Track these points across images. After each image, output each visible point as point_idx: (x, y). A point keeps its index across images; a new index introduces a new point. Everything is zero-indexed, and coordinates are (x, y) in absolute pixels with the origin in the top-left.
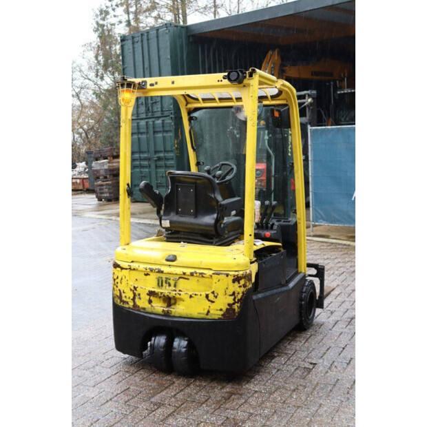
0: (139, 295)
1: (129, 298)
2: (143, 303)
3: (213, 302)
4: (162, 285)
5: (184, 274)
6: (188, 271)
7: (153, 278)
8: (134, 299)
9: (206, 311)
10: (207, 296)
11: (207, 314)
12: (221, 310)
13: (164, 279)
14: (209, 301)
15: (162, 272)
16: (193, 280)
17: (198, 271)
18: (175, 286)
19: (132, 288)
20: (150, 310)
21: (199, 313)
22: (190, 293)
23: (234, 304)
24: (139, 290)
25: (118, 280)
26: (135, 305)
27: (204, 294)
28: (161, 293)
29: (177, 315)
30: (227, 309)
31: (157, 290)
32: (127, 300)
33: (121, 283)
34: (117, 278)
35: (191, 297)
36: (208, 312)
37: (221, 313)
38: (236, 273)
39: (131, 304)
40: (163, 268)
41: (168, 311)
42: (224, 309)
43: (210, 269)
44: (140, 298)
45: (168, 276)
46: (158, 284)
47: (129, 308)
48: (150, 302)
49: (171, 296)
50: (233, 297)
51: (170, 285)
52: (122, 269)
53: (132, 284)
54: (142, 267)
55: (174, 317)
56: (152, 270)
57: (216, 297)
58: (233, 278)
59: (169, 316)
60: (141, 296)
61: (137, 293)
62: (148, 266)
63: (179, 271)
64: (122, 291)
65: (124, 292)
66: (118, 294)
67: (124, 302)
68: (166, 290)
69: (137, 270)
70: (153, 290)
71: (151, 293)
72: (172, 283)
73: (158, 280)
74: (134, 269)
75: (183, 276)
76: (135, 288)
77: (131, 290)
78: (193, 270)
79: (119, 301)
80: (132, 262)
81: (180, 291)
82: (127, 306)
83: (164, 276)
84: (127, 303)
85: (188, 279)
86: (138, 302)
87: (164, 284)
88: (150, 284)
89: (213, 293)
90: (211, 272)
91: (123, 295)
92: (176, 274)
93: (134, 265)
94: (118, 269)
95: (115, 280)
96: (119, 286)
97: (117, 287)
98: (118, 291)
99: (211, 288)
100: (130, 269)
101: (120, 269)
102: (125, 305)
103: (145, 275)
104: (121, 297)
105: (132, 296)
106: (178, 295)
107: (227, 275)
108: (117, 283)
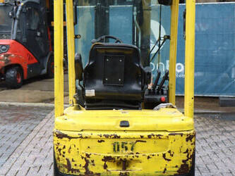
0: (93, 161)
1: (80, 166)
2: (97, 169)
3: (169, 160)
4: (118, 150)
5: (142, 137)
6: (146, 134)
7: (108, 144)
8: (86, 167)
9: (163, 169)
10: (164, 155)
11: (164, 172)
12: (177, 167)
13: (121, 144)
14: (166, 159)
15: (119, 137)
16: (150, 142)
17: (155, 133)
18: (132, 149)
19: (85, 156)
20: (105, 175)
21: (157, 172)
22: (147, 155)
23: (188, 160)
24: (92, 157)
25: (66, 150)
26: (87, 172)
27: (161, 154)
28: (118, 157)
30: (182, 166)
31: (113, 155)
32: (79, 168)
33: (69, 152)
34: (64, 147)
35: (149, 157)
36: (165, 169)
37: (177, 169)
38: (188, 133)
39: (83, 171)
40: (118, 134)
41: (126, 173)
42: (179, 166)
43: (167, 131)
44: (94, 165)
45: (124, 141)
46: (114, 149)
47: (80, 175)
48: (105, 167)
49: (128, 159)
50: (186, 154)
51: (126, 149)
52: (70, 138)
53: (83, 152)
54: (95, 134)
56: (107, 137)
57: (172, 155)
58: (186, 137)
60: (95, 162)
61: (90, 160)
62: (103, 133)
63: (137, 135)
64: (71, 160)
65: (73, 161)
66: (66, 164)
67: (73, 170)
68: (123, 154)
69: (90, 138)
70: (109, 155)
71: (107, 159)
72: (129, 146)
73: (114, 146)
74: (86, 138)
75: (141, 140)
76: (88, 156)
77: (82, 158)
78: (150, 133)
79: (66, 170)
80: (82, 130)
81: (137, 153)
82: (77, 174)
83: (120, 141)
84: (78, 171)
85: (145, 142)
86: (91, 168)
87: (121, 149)
88: (107, 149)
89: (169, 152)
90: (167, 134)
91: (72, 164)
92: (134, 138)
93: (85, 134)
94: (64, 139)
95: (60, 150)
96: (67, 155)
97: (64, 156)
98: (66, 161)
99: (167, 148)
100: (81, 137)
101: (67, 139)
102: (74, 173)
103: (99, 141)
104: (69, 165)
105: (83, 163)
106: (136, 158)
107: (182, 135)
108: (64, 153)
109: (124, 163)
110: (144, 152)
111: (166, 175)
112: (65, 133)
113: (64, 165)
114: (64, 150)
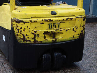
0: (38, 35)
1: (31, 38)
2: (40, 39)
3: (75, 31)
4: (51, 28)
5: (63, 20)
6: (65, 18)
8: (34, 38)
10: (73, 29)
11: (73, 38)
12: (78, 34)
13: (53, 24)
14: (74, 31)
15: (52, 21)
16: (67, 22)
17: (69, 17)
18: (58, 27)
19: (33, 32)
20: (45, 42)
21: (70, 38)
22: (66, 29)
23: (83, 30)
25: (22, 30)
28: (51, 32)
29: (60, 41)
30: (81, 33)
31: (49, 31)
32: (30, 39)
33: (24, 31)
34: (21, 28)
35: (66, 31)
36: (74, 36)
37: (79, 36)
38: (84, 16)
39: (32, 41)
40: (52, 19)
41: (55, 40)
44: (39, 37)
46: (49, 27)
47: (31, 43)
48: (45, 37)
49: (56, 32)
50: (83, 27)
52: (25, 22)
53: (32, 30)
55: (58, 42)
56: (46, 20)
57: (77, 29)
58: (83, 19)
59: (56, 42)
60: (39, 35)
61: (36, 34)
62: (43, 19)
63: (61, 19)
65: (26, 35)
66: (22, 37)
67: (27, 41)
68: (54, 30)
69: (36, 22)
70: (47, 31)
71: (45, 33)
72: (57, 25)
73: (49, 26)
74: (34, 22)
75: (63, 21)
76: (35, 32)
77: (32, 33)
78: (67, 18)
79: (23, 41)
80: (31, 18)
81: (61, 29)
82: (29, 42)
83: (52, 23)
84: (30, 41)
85: (65, 22)
86: (37, 39)
87: (53, 27)
88: (45, 28)
89: (76, 27)
90: (75, 17)
91: (26, 37)
92: (60, 21)
93: (33, 19)
94: (21, 23)
95: (18, 30)
96: (23, 33)
97: (21, 33)
99: (75, 25)
100: (31, 22)
101: (23, 23)
102: (27, 43)
103: (41, 24)
104: (24, 38)
106: (60, 31)
107: (81, 17)
108: (21, 31)
109: (53, 35)
110: (64, 28)
111: (74, 39)
112: (22, 20)
113: (21, 38)
114: (21, 30)
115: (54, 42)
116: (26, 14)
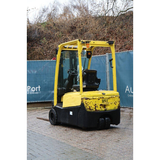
0: (97, 106)
2: (98, 109)
3: (116, 104)
4: (104, 102)
5: (109, 97)
6: (110, 96)
7: (101, 100)
9: (114, 107)
10: (115, 103)
13: (104, 100)
15: (104, 98)
16: (111, 99)
19: (95, 105)
20: (101, 110)
22: (111, 103)
23: (119, 104)
24: (97, 105)
25: (89, 103)
26: (96, 110)
29: (108, 110)
31: (102, 104)
32: (93, 109)
33: (90, 104)
34: (88, 102)
35: (111, 104)
39: (94, 110)
40: (103, 97)
42: (118, 106)
43: (114, 95)
44: (97, 107)
45: (105, 99)
47: (94, 111)
48: (101, 108)
49: (106, 104)
50: (119, 102)
51: (106, 102)
52: (90, 99)
53: (94, 103)
54: (97, 97)
55: (108, 111)
56: (100, 98)
57: (116, 103)
59: (106, 111)
60: (98, 106)
61: (96, 106)
62: (99, 97)
63: (108, 97)
64: (90, 106)
65: (91, 107)
66: (89, 108)
67: (91, 110)
68: (105, 103)
71: (101, 105)
72: (106, 101)
74: (95, 99)
76: (96, 104)
78: (111, 96)
79: (89, 110)
82: (93, 111)
84: (93, 110)
88: (100, 102)
90: (115, 96)
91: (91, 108)
93: (94, 97)
94: (88, 100)
95: (87, 104)
96: (89, 105)
97: (88, 105)
98: (89, 107)
99: (115, 100)
100: (93, 99)
101: (89, 100)
102: (92, 111)
103: (98, 100)
104: (90, 109)
105: (94, 107)
106: (108, 104)
107: (118, 96)
108: (88, 104)
109: (104, 106)
110: (110, 102)
111: (115, 109)
112: (88, 98)
113: (88, 108)
114: (88, 103)
115: (105, 110)
116: (90, 95)
